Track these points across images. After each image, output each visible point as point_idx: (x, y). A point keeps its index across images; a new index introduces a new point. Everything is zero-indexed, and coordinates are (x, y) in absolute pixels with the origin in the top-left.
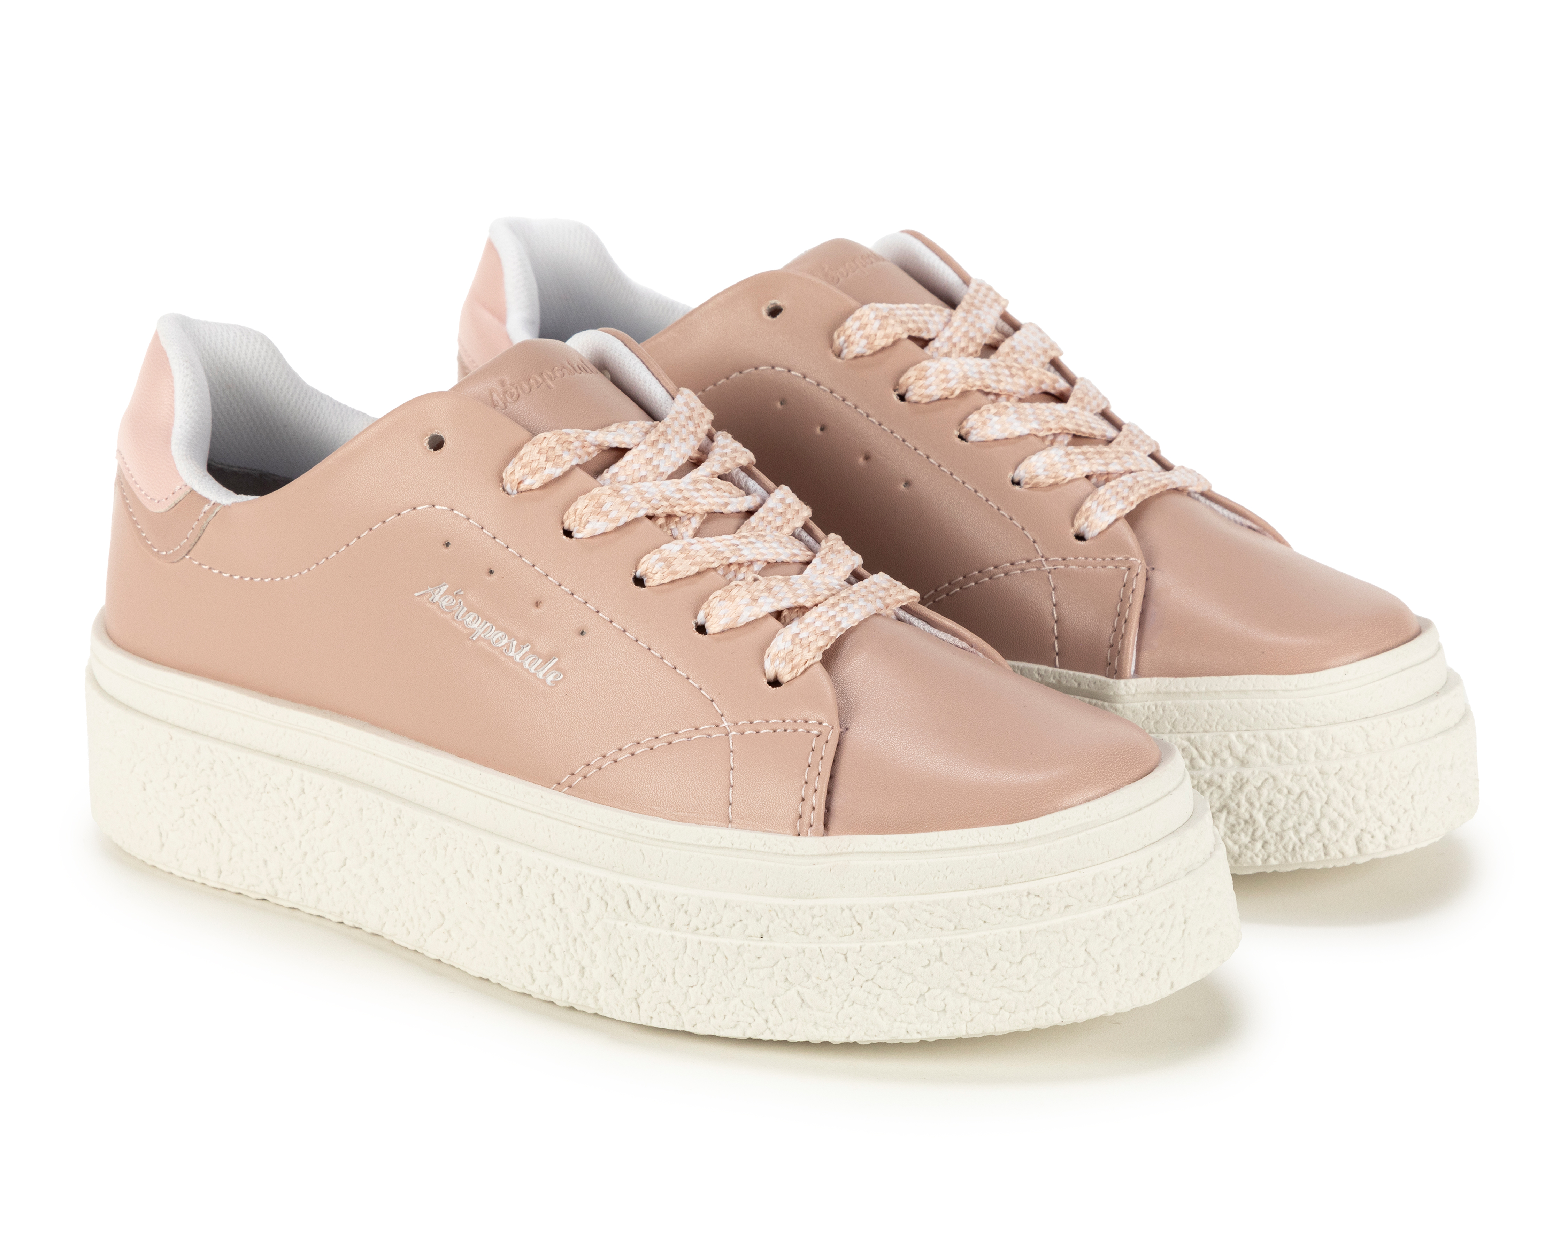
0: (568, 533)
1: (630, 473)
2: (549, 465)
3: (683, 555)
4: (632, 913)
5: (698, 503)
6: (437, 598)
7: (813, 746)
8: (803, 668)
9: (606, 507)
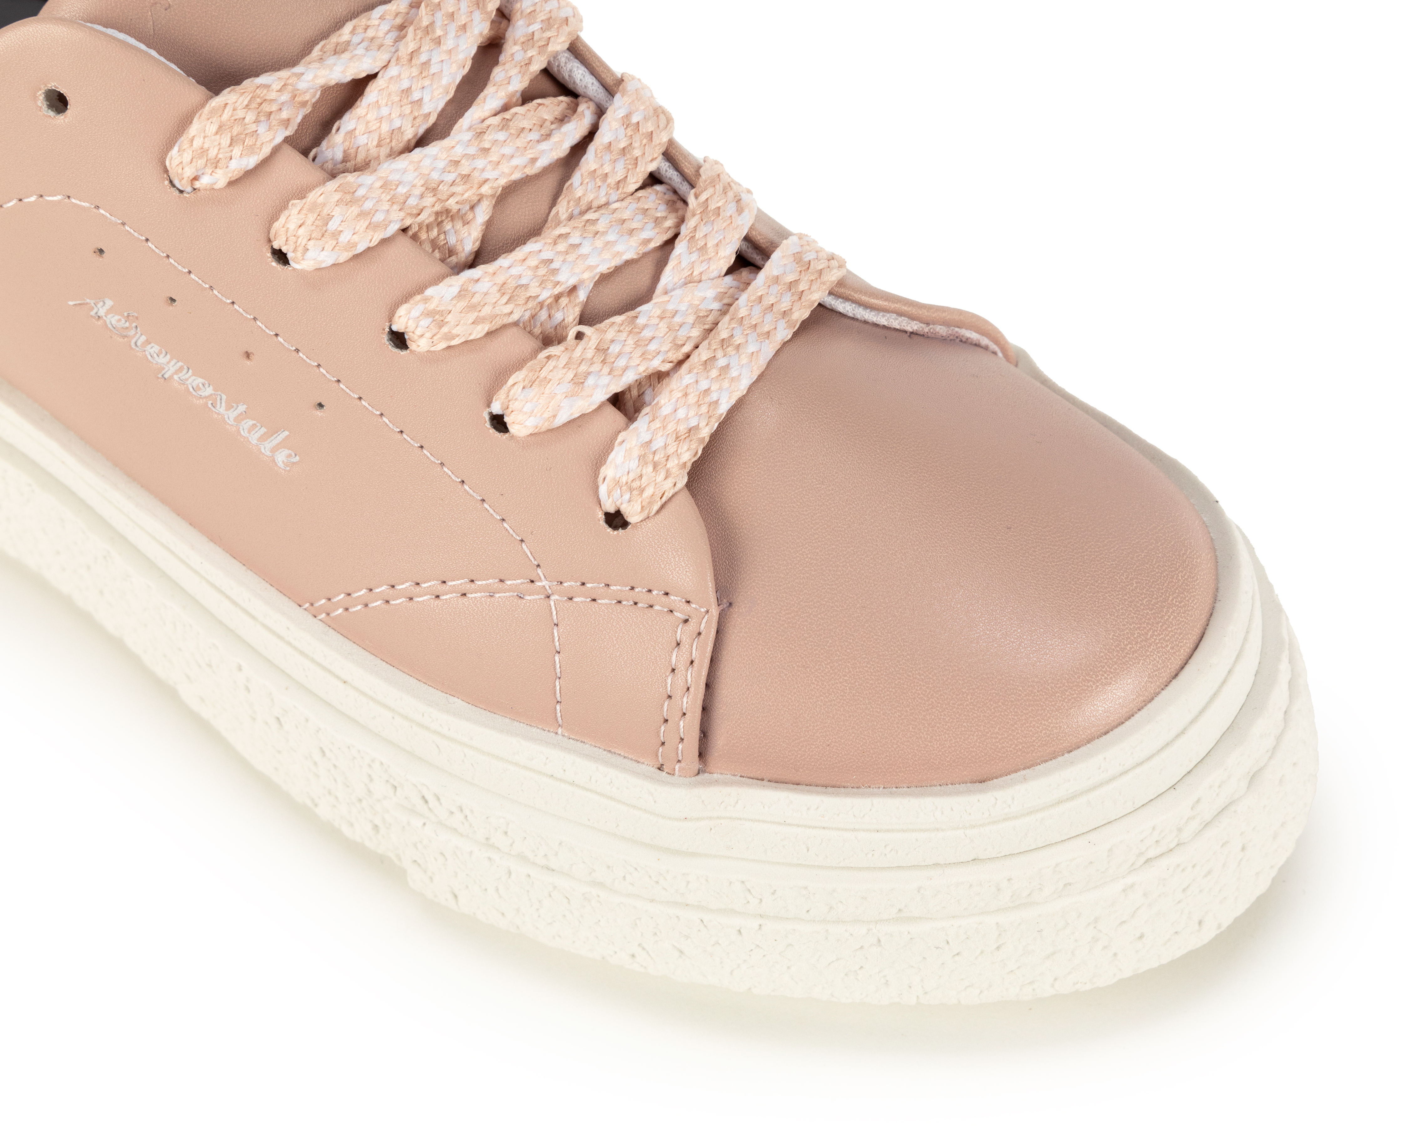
0: (281, 257)
1: (374, 128)
2: (237, 151)
3: (462, 304)
4: (430, 809)
5: (486, 181)
6: (102, 312)
7: (678, 639)
8: (659, 504)
9: (333, 226)
